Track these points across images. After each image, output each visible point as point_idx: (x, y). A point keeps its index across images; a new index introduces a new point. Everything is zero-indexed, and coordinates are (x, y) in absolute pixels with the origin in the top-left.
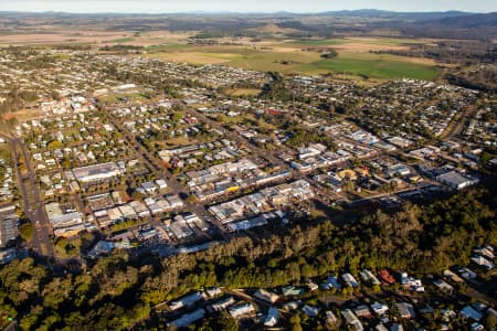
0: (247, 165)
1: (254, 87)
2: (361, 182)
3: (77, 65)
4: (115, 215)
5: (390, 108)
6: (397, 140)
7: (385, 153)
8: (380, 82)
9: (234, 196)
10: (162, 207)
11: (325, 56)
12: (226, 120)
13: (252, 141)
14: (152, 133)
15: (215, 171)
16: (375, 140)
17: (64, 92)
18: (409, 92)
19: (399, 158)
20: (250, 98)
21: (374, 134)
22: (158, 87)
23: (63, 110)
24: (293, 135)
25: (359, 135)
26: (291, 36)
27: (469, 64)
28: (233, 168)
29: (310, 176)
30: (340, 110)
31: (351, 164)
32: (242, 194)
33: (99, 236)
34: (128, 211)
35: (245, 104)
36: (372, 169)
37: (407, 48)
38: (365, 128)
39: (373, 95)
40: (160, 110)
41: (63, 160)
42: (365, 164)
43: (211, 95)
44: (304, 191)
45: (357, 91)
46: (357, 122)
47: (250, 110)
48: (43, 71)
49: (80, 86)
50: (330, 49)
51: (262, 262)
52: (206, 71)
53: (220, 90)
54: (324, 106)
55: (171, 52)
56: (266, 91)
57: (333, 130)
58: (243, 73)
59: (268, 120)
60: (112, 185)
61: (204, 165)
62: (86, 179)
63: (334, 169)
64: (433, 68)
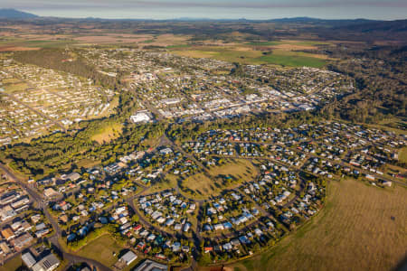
0: (226, 101)
1: (227, 70)
2: (269, 107)
3: (138, 58)
4: (182, 113)
5: (290, 81)
6: (289, 94)
7: (282, 98)
8: (290, 69)
9: (221, 110)
10: (197, 112)
11: (265, 54)
12: (215, 85)
13: (227, 93)
14: (186, 89)
15: (214, 102)
16: (279, 94)
17: (141, 71)
18: (302, 74)
19: (287, 100)
20: (225, 75)
21: (279, 91)
22: (182, 70)
23: (145, 79)
24: (244, 90)
25: (273, 92)
26: (247, 39)
27: (346, 58)
28: (220, 101)
29: (249, 105)
30: (266, 81)
31: (266, 101)
32: (224, 109)
33: (179, 119)
34: (186, 112)
35: (224, 78)
36: (274, 103)
37: (316, 48)
38: (276, 89)
39: (284, 75)
40: (186, 80)
41: (156, 97)
42: (272, 101)
43: (208, 73)
44: (247, 109)
45: (277, 73)
46: (273, 86)
47: (225, 81)
48: (125, 61)
49: (147, 68)
50: (269, 49)
51: (232, 124)
52: (202, 62)
53: (211, 71)
54: (260, 80)
55: (181, 50)
56: (233, 72)
57: (262, 89)
58: (221, 63)
59: (234, 85)
60: (177, 106)
61: (209, 100)
62: (168, 103)
63: (259, 103)
64: (324, 61)
